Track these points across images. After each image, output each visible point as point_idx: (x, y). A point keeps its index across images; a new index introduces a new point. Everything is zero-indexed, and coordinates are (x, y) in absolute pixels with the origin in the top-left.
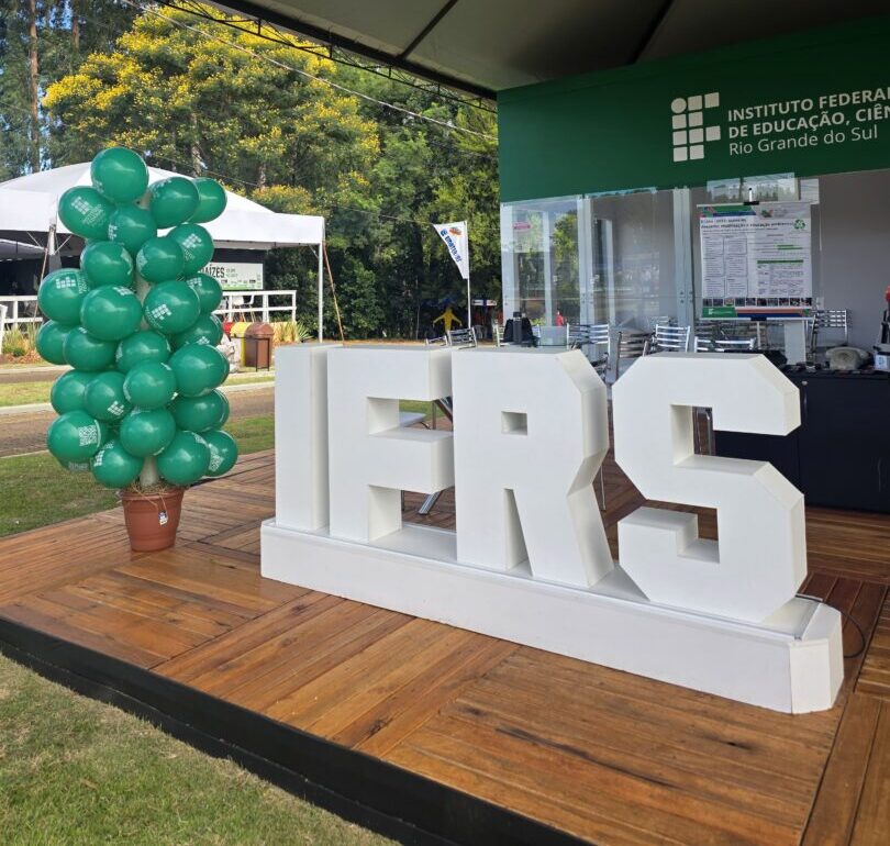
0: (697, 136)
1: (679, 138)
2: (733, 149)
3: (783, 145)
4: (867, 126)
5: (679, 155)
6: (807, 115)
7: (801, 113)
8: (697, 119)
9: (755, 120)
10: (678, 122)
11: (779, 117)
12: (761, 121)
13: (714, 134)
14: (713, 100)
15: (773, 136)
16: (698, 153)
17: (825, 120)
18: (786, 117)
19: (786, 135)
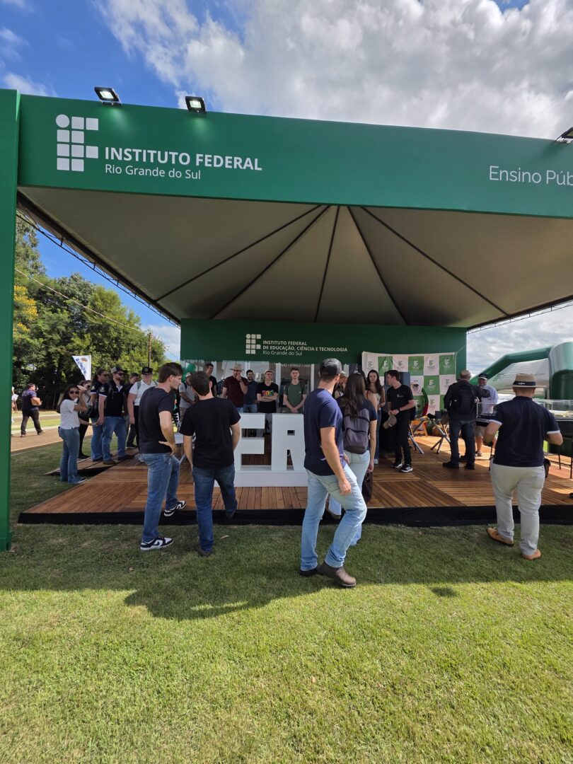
0: (253, 347)
1: (248, 346)
2: (264, 352)
3: (278, 353)
4: (300, 351)
5: (248, 352)
6: (285, 346)
7: (283, 345)
8: (254, 341)
9: (271, 345)
10: (248, 341)
11: (277, 345)
12: (273, 346)
13: (259, 347)
14: (259, 337)
15: (275, 350)
16: (254, 352)
17: (289, 348)
18: (279, 346)
19: (279, 351)
